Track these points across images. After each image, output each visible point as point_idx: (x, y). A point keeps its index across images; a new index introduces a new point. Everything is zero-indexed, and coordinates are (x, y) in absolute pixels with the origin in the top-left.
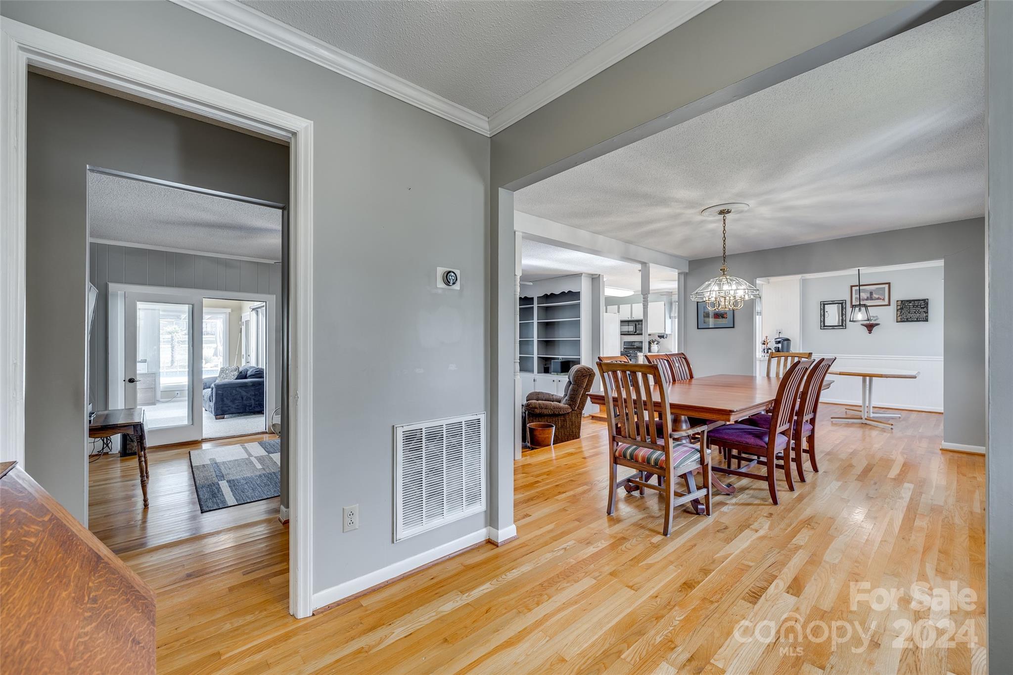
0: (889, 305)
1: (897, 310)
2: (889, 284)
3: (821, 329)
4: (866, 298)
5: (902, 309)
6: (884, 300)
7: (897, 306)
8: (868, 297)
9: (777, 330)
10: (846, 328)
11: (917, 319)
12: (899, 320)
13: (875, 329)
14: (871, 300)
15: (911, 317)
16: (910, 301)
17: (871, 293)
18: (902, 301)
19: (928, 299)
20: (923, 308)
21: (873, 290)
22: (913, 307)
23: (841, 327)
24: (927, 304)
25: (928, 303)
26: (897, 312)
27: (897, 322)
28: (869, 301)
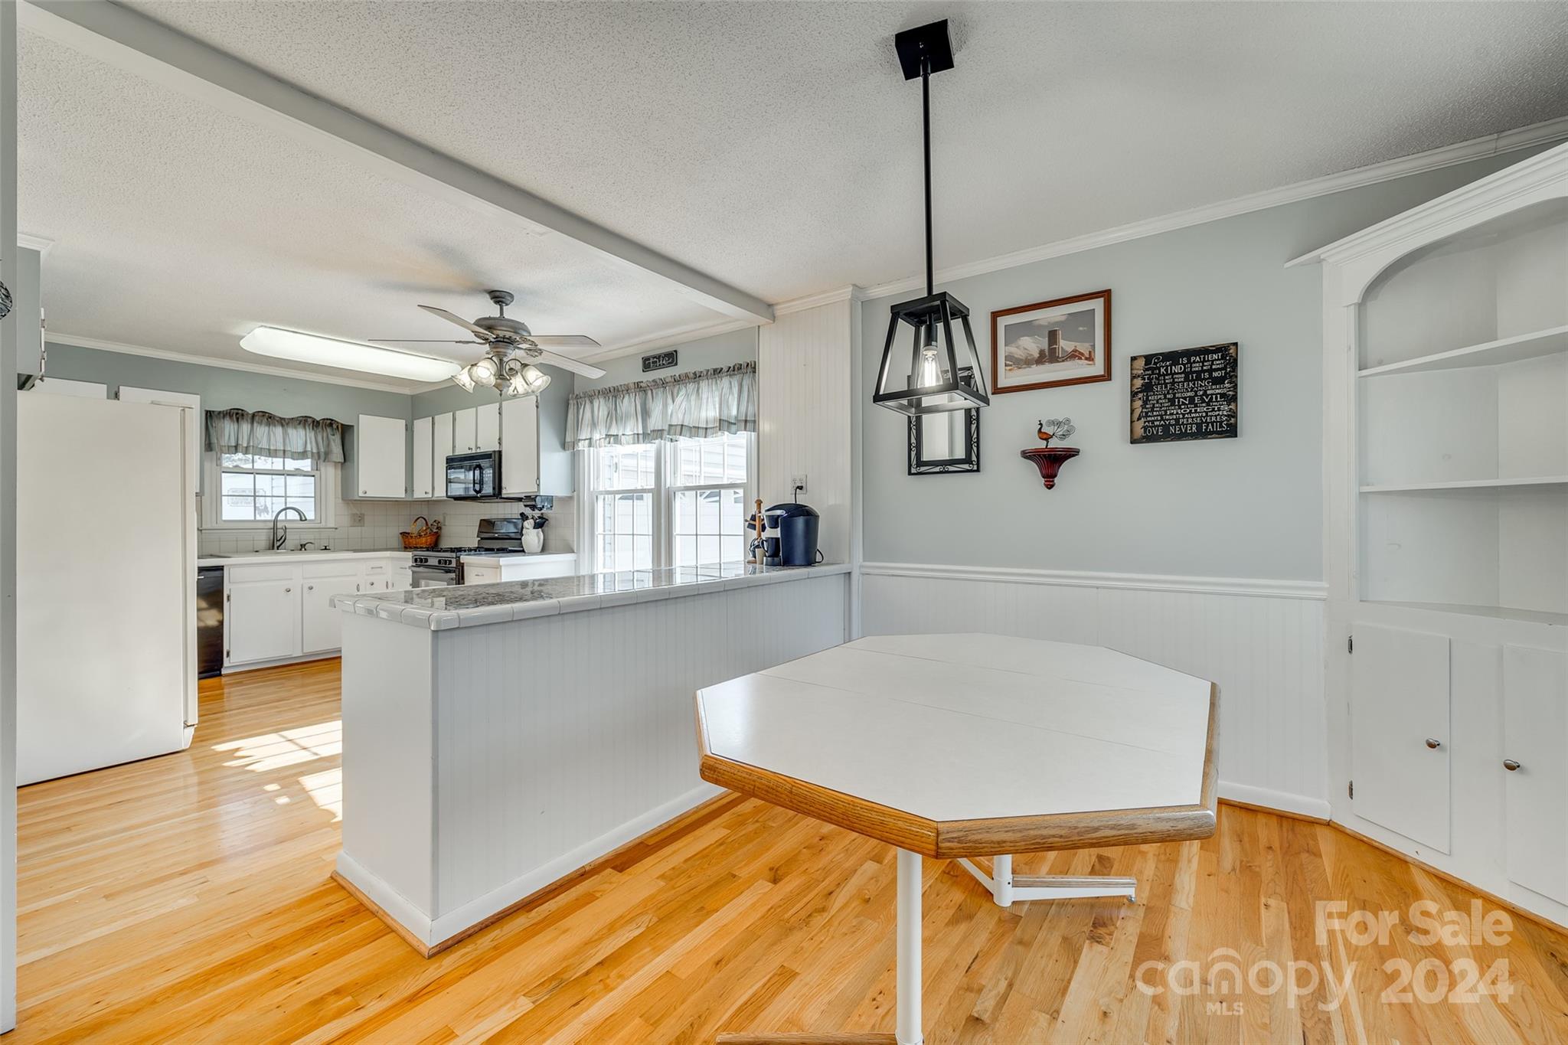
0: (1107, 376)
1: (1134, 394)
2: (1106, 295)
3: (910, 473)
4: (1036, 355)
5: (1147, 388)
6: (1090, 358)
7: (1133, 377)
8: (1042, 352)
9: (794, 481)
10: (978, 470)
11: (1199, 425)
12: (1139, 432)
13: (1066, 469)
14: (1051, 362)
15: (1177, 420)
16: (1173, 357)
17: (1053, 336)
18: (1148, 358)
19: (1236, 344)
20: (1219, 381)
21: (1057, 323)
22: (1187, 379)
23: (966, 467)
24: (1234, 363)
25: (1236, 360)
26: (1132, 401)
27: (1133, 441)
28: (1047, 366)
